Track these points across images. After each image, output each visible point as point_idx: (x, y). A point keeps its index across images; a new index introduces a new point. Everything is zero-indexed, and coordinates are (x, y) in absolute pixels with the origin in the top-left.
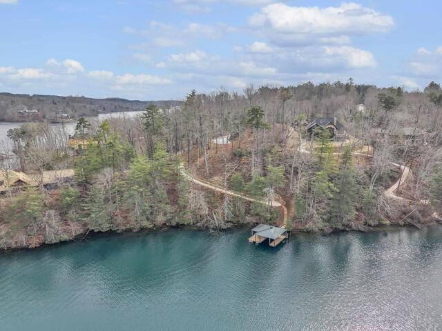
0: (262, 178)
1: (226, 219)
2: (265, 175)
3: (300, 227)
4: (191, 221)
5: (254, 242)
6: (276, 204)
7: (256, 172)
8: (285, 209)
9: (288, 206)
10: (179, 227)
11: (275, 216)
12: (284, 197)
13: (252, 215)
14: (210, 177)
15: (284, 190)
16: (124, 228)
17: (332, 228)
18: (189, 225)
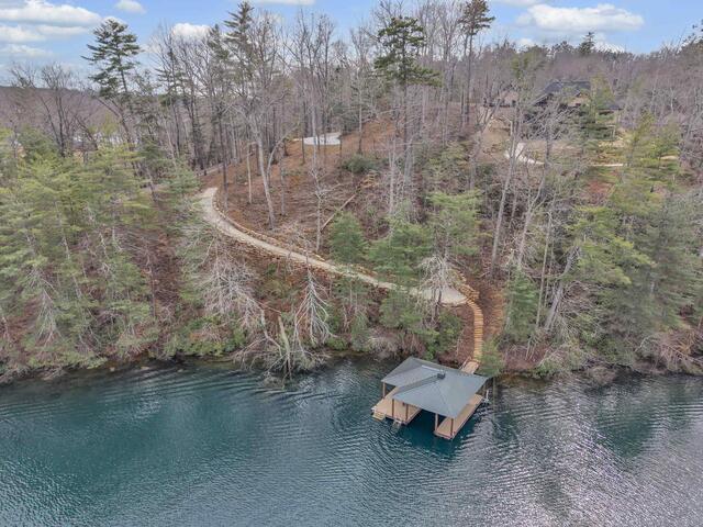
0: (416, 228)
1: (314, 341)
2: (423, 219)
3: (522, 365)
4: (218, 346)
5: (389, 420)
6: (452, 298)
7: (398, 210)
8: (478, 312)
9: (484, 302)
10: (181, 362)
11: (450, 332)
12: (473, 280)
13: (386, 331)
14: (278, 224)
15: (474, 258)
16: (18, 368)
17: (610, 367)
18: (210, 356)
